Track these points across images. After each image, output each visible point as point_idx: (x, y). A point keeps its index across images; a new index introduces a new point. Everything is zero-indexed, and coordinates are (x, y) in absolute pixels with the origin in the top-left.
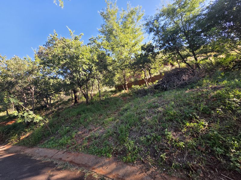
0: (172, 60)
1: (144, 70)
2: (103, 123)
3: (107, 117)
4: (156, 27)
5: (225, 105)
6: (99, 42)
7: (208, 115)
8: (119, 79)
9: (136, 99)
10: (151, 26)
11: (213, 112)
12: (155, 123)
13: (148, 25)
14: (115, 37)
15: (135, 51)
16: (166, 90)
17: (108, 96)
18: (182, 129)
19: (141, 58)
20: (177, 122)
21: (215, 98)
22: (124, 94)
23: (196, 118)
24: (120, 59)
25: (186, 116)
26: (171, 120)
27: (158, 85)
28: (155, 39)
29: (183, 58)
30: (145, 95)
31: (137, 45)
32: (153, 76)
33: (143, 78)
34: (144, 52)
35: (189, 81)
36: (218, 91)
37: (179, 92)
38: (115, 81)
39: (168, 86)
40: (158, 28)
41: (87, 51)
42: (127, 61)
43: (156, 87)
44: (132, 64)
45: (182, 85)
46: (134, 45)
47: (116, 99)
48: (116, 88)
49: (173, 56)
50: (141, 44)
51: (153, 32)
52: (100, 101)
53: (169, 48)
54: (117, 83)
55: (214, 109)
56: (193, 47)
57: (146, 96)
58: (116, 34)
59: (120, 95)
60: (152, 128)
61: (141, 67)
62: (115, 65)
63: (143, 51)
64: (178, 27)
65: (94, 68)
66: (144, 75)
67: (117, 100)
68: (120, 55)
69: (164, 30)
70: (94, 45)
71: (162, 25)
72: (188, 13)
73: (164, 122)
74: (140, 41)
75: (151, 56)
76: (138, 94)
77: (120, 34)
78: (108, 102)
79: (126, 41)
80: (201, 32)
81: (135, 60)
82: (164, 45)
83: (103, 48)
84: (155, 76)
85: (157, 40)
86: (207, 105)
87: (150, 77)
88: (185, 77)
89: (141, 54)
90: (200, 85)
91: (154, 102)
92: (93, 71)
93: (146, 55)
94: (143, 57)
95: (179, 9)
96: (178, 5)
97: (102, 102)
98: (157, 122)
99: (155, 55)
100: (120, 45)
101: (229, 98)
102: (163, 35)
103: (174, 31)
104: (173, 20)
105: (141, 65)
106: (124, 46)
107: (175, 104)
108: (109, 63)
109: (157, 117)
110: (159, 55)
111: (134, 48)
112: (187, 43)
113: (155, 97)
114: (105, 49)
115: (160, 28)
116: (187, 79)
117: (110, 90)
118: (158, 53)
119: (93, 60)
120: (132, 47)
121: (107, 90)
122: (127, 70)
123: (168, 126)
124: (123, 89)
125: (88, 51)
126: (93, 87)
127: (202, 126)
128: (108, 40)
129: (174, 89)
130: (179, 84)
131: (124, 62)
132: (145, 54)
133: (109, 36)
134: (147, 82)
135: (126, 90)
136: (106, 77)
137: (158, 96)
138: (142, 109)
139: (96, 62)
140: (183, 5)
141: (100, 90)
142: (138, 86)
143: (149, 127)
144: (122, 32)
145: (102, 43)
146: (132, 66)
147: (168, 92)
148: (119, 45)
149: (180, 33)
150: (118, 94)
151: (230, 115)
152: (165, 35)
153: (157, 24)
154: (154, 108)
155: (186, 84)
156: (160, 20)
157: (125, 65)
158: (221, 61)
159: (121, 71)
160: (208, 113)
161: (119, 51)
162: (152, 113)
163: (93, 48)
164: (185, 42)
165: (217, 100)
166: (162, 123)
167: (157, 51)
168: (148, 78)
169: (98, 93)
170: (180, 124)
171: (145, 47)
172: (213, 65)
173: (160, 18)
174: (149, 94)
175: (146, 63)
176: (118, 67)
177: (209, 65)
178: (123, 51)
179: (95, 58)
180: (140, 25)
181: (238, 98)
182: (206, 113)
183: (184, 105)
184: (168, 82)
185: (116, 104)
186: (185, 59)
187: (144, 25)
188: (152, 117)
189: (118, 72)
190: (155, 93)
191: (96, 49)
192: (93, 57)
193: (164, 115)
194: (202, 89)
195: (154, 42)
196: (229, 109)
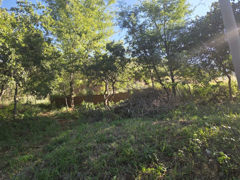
0: (146, 76)
1: (105, 81)
2: (8, 164)
3: (19, 153)
4: (132, 23)
5: (187, 147)
6: (37, 13)
7: (170, 158)
8: (62, 86)
9: (83, 124)
10: (126, 19)
11: (175, 154)
12: (103, 167)
13: (123, 16)
14: (67, 13)
15: (96, 47)
16: (129, 116)
17: (31, 113)
18: (135, 177)
19: (103, 61)
20: (133, 166)
21: (180, 136)
22: (65, 114)
23: (155, 161)
24: (70, 53)
25: (144, 158)
26: (125, 163)
27: (121, 108)
28: (128, 39)
29: (159, 77)
30: (98, 121)
31: (101, 40)
32: (117, 92)
33: (102, 92)
34: (109, 54)
35: (160, 109)
36: (185, 128)
37: (144, 123)
38: (53, 87)
39: (133, 111)
40: (134, 25)
41: (5, 22)
42: (81, 59)
43: (117, 110)
44: (88, 67)
45: (151, 112)
46: (97, 39)
47: (47, 121)
48: (52, 102)
49: (147, 69)
50: (109, 40)
51: (128, 28)
52: (12, 121)
53: (145, 58)
54: (54, 92)
55: (176, 151)
56: (173, 65)
57: (100, 122)
58: (71, 10)
59: (56, 115)
60: (95, 175)
61: (101, 75)
62: (58, 61)
63: (108, 51)
64: (158, 32)
65: (13, 56)
66: (106, 89)
67: (49, 124)
68: (71, 46)
69: (141, 31)
70: (24, 14)
71: (140, 23)
72: (172, 21)
73: (115, 166)
74: (106, 35)
75: (118, 62)
76: (87, 117)
77: (78, 13)
78: (28, 125)
79: (86, 27)
80: (184, 48)
81: (93, 61)
82: (138, 51)
83: (41, 25)
84: (120, 93)
85: (130, 42)
86: (171, 145)
87: (112, 93)
88: (156, 103)
89: (105, 56)
90: (171, 117)
91: (109, 134)
92: (9, 62)
93: (112, 59)
94: (107, 60)
95: (163, 11)
96: (164, 5)
97: (15, 123)
98: (105, 165)
99: (124, 62)
100: (74, 31)
101: (193, 138)
102: (139, 37)
103: (153, 37)
104: (155, 23)
105: (102, 72)
106: (80, 35)
107: (135, 138)
108: (46, 54)
109: (106, 158)
110: (130, 63)
111: (95, 42)
112: (166, 58)
113: (111, 125)
114: (45, 28)
115: (137, 26)
116: (158, 106)
117: (39, 102)
118: (129, 61)
119: (14, 40)
120: (94, 40)
121: (30, 102)
122: (78, 74)
123: (119, 172)
124: (65, 106)
125: (8, 23)
126: (4, 91)
127: (159, 173)
129: (140, 117)
130: (148, 111)
131: (74, 60)
132: (111, 57)
133: (58, 9)
134: (106, 101)
135: (70, 107)
136: (34, 77)
137: (117, 125)
138: (88, 143)
139: (19, 45)
140: (169, 7)
141: (17, 99)
142: (92, 104)
143: (91, 173)
144: (82, 12)
145: (41, 17)
146: (87, 70)
147: (131, 120)
148: (72, 30)
149: (160, 42)
150: (52, 113)
151: (190, 159)
152: (142, 38)
153: (134, 19)
154: (106, 142)
155: (156, 113)
156: (139, 15)
157: (76, 66)
158: (199, 91)
159: (67, 73)
160: (170, 154)
161: (71, 39)
162: (101, 150)
163: (21, 19)
164: (165, 56)
165: (182, 139)
166: (111, 166)
167: (129, 57)
168: (109, 95)
169: (11, 105)
170: (135, 168)
171: (112, 47)
172: (190, 94)
173: (139, 13)
174: (105, 120)
175: (110, 71)
176: (63, 65)
177: (187, 93)
178: (78, 41)
179: (20, 38)
180: (112, 11)
181: (201, 139)
182: (168, 155)
183: (146, 142)
184: (134, 106)
185: (44, 130)
186: (162, 78)
187: (116, 13)
188: (99, 156)
189: (60, 75)
190: (114, 120)
191: (28, 23)
192: (15, 35)
193: (117, 155)
194: (171, 122)
195: (126, 43)
196: (191, 151)
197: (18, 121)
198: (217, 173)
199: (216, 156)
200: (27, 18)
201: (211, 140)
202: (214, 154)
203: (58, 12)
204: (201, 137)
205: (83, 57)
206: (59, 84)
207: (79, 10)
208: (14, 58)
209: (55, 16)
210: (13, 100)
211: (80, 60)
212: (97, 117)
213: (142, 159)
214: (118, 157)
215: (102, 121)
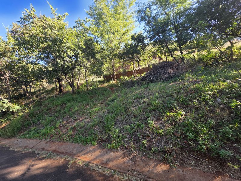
0: (161, 53)
1: (133, 61)
2: (90, 113)
3: (94, 107)
4: (147, 16)
5: (200, 97)
6: (87, 26)
7: (186, 106)
8: (108, 69)
9: (124, 89)
10: (143, 14)
11: (190, 103)
12: (140, 113)
13: (140, 13)
14: (105, 22)
15: (125, 40)
16: (152, 82)
17: (95, 86)
18: (163, 118)
19: (131, 48)
20: (160, 111)
21: (193, 91)
22: (112, 84)
23: (176, 108)
24: (110, 48)
25: (167, 107)
26: (154, 110)
27: (145, 77)
28: (146, 29)
29: (171, 52)
30: (132, 86)
31: (127, 34)
32: (141, 68)
33: (132, 69)
34: (134, 43)
35: (173, 75)
36: (197, 85)
37: (164, 84)
38: (103, 70)
39: (154, 78)
40: (149, 17)
41: (72, 35)
43: (143, 79)
44: (122, 54)
45: (167, 78)
46: (125, 34)
47: (104, 89)
48: (104, 79)
49: (162, 49)
50: (132, 33)
51: (145, 21)
52: (87, 91)
53: (159, 40)
54: (105, 73)
55: (191, 101)
56: (181, 42)
57: (134, 87)
58: (106, 18)
59: (108, 85)
60: (136, 117)
61: (130, 58)
62: (104, 53)
63: (133, 41)
64: (169, 18)
65: (81, 55)
66: (133, 66)
67: (105, 91)
68: (110, 43)
69: (155, 21)
70: (81, 29)
71: (154, 15)
72: (179, 5)
73: (148, 112)
74: (130, 30)
75: (140, 47)
76: (125, 85)
77: (110, 20)
78: (95, 92)
79: (117, 28)
80: (189, 27)
81: (124, 50)
82: (154, 36)
83: (91, 33)
84: (143, 68)
85: (147, 31)
86: (187, 97)
87: (138, 69)
88: (170, 71)
89: (131, 44)
90: (183, 79)
91: (141, 94)
92: (79, 59)
93: (136, 46)
94: (133, 47)
97: (89, 92)
98: (142, 112)
99: (145, 46)
100: (110, 32)
101: (205, 91)
102: (154, 25)
103: (165, 22)
104: (165, 11)
105: (130, 56)
106: (114, 34)
107: (159, 95)
108: (97, 50)
109: (141, 108)
111: (124, 36)
112: (176, 37)
113: (141, 88)
114: (93, 34)
115: (151, 18)
116: (172, 72)
117: (98, 79)
118: (148, 45)
119: (79, 45)
120: (122, 35)
121: (94, 80)
122: (116, 60)
123: (151, 116)
124: (112, 80)
125: (74, 35)
126: (80, 76)
127: (180, 116)
128: (97, 25)
129: (160, 81)
130: (165, 77)
131: (113, 51)
132: (135, 44)
133: (98, 20)
134: (135, 74)
135: (114, 80)
136: (93, 66)
137: (145, 88)
138: (129, 99)
139: (82, 48)
141: (87, 79)
142: (127, 77)
143: (134, 116)
144: (113, 18)
145: (90, 27)
146: (121, 56)
147: (154, 84)
148: (108, 32)
149: (170, 25)
150: (106, 85)
151: (203, 106)
152: (156, 26)
153: (149, 13)
154: (140, 99)
155: (171, 77)
156: (152, 8)
157: (114, 55)
158: (203, 58)
159: (110, 60)
160: (186, 104)
161: (109, 38)
162: (137, 103)
163: (79, 32)
164: (174, 36)
165: (195, 92)
166: (145, 112)
167: (147, 42)
168: (136, 70)
169: (85, 83)
170: (162, 113)
171: (135, 37)
172: (195, 61)
173: (152, 6)
174: (136, 85)
175: (135, 54)
176: (107, 55)
177: (192, 61)
178: (113, 39)
179: (82, 43)
180: (132, 12)
181: (212, 91)
182: (184, 104)
183: (167, 97)
184: (154, 74)
185: (103, 94)
186: (172, 53)
187: (135, 12)
188: (137, 107)
189: (106, 61)
190: (142, 85)
191: (84, 33)
192: (79, 42)
193: (148, 105)
194: (184, 82)
195: (144, 33)
196: (203, 100)
197: (90, 90)
198: (229, 114)
199: (226, 102)
200: (83, 31)
201: (221, 91)
202: (225, 101)
203: (99, 22)
204: (212, 90)
205: (118, 48)
206: (107, 68)
207: (111, 17)
208: (81, 56)
209: (97, 26)
210: (85, 80)
211: (116, 51)
212: (131, 85)
213: (165, 107)
214: (149, 106)
215: (135, 86)
